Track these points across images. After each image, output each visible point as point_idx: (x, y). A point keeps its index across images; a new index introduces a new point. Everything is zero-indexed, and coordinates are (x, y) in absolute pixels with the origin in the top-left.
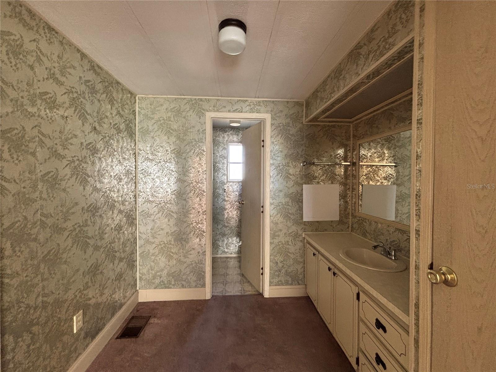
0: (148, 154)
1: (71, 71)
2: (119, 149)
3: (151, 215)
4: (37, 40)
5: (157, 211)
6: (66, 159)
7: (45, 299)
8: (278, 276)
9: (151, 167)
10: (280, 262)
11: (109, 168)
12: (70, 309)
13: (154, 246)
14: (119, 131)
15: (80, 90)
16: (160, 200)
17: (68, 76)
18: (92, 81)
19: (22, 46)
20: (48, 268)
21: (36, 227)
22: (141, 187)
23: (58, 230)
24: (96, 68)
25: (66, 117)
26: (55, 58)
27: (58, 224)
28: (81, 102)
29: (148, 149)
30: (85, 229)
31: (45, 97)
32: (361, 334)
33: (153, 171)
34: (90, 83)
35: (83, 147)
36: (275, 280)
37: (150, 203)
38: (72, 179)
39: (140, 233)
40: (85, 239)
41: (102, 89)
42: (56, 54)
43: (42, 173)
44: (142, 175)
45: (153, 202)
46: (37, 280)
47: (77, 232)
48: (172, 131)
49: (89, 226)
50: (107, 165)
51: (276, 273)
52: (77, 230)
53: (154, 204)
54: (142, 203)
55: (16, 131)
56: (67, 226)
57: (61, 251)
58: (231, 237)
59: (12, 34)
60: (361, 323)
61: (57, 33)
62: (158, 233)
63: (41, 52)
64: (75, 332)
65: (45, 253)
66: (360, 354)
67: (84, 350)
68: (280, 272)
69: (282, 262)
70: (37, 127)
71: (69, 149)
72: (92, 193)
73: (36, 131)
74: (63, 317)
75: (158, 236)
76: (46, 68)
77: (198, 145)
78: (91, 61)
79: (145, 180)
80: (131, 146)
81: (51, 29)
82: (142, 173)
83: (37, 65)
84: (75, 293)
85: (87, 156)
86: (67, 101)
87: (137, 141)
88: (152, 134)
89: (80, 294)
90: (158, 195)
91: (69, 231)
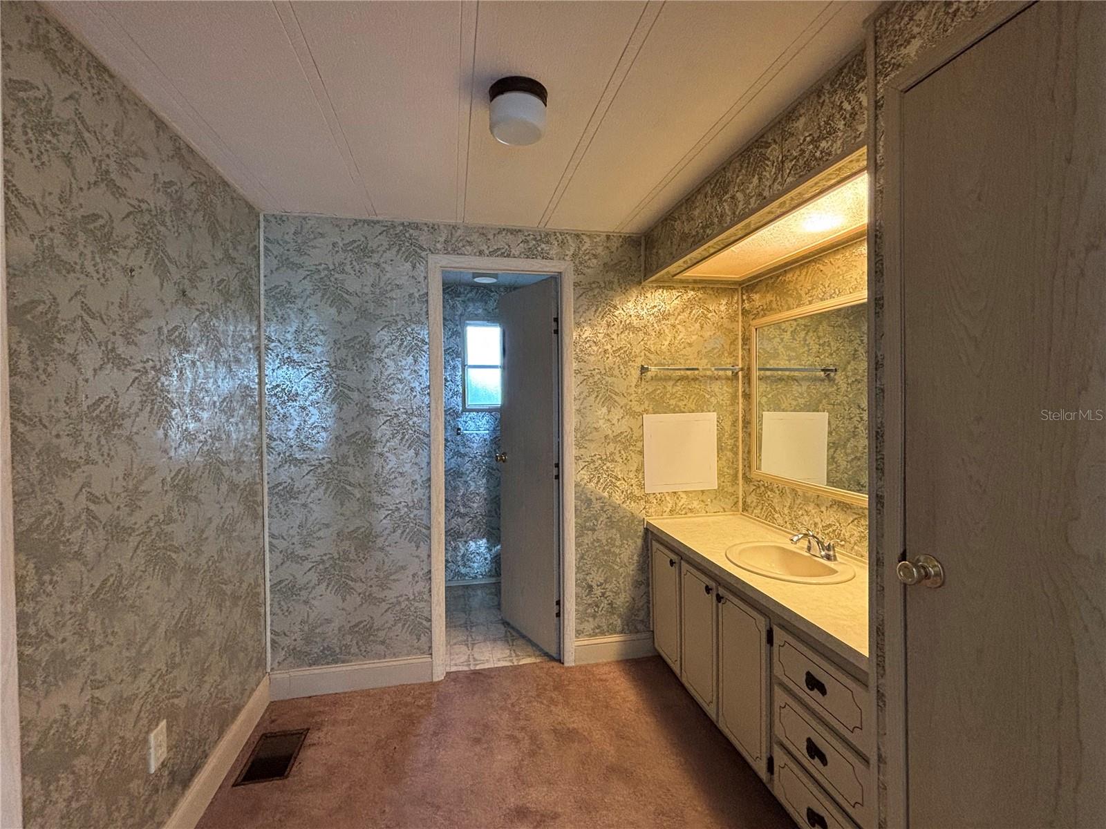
0: (290, 348)
1: (138, 162)
2: (229, 338)
3: (299, 492)
4: (77, 96)
5: (313, 483)
6: (131, 368)
7: (97, 693)
8: (594, 617)
9: (296, 381)
10: (598, 586)
11: (210, 385)
12: (142, 719)
13: (308, 565)
14: (227, 297)
15: (156, 207)
16: (321, 457)
17: (133, 173)
18: (176, 184)
19: (49, 112)
20: (103, 623)
21: (78, 528)
22: (274, 428)
23: (118, 532)
24: (184, 152)
25: (132, 271)
26: (109, 134)
27: (118, 517)
28: (159, 232)
29: (289, 336)
30: (168, 529)
31: (91, 226)
32: (777, 709)
33: (301, 388)
34: (173, 188)
35: (162, 338)
36: (589, 626)
37: (295, 466)
38: (144, 412)
39: (272, 536)
40: (169, 553)
41: (195, 201)
42: (111, 126)
43: (90, 402)
44: (274, 398)
45: (304, 461)
46: (82, 649)
47: (153, 537)
48: (348, 297)
49: (175, 521)
50: (207, 377)
51: (589, 611)
52: (155, 531)
53: (306, 468)
54: (277, 466)
55: (41, 308)
56: (136, 523)
57: (125, 582)
58: (473, 539)
59: (33, 87)
60: (777, 689)
61: (112, 76)
62: (318, 534)
63: (83, 122)
64: (152, 770)
65: (97, 585)
66: (776, 749)
67: (170, 814)
68: (599, 607)
69: (601, 584)
70: (79, 297)
71: (136, 345)
72: (180, 445)
73: (76, 304)
74: (130, 736)
75: (316, 543)
76: (94, 160)
77: (409, 329)
78: (175, 138)
79: (282, 411)
80: (251, 331)
81: (102, 68)
82: (275, 395)
83: (75, 152)
84: (151, 680)
85: (170, 358)
86: (132, 230)
87: (262, 319)
88: (299, 302)
89: (160, 683)
90: (316, 445)
91: (139, 535)
